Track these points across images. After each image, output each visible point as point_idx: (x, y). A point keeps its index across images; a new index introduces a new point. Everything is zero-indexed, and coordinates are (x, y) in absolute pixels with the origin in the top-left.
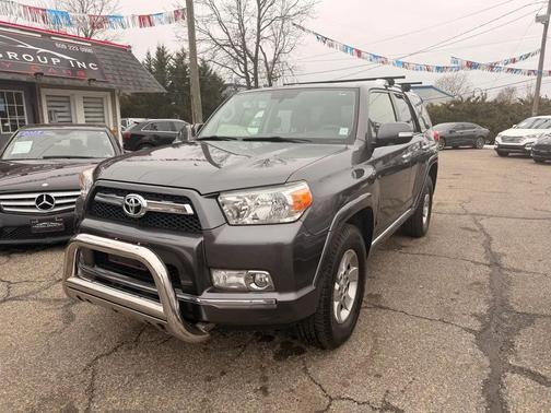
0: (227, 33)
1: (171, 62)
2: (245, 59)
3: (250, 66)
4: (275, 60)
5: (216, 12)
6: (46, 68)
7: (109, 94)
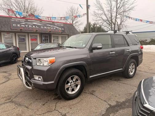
0: (107, 17)
1: (92, 26)
2: (111, 24)
3: (113, 26)
4: (120, 24)
5: (104, 12)
6: (52, 30)
7: (67, 36)
